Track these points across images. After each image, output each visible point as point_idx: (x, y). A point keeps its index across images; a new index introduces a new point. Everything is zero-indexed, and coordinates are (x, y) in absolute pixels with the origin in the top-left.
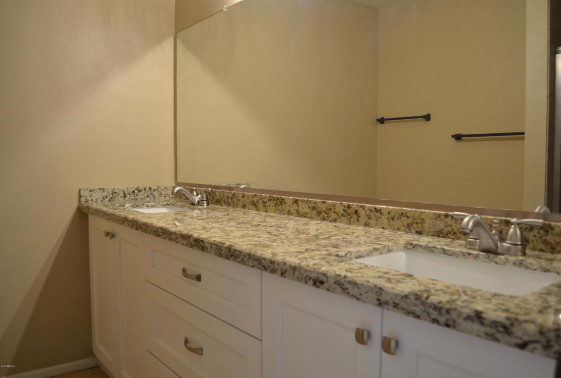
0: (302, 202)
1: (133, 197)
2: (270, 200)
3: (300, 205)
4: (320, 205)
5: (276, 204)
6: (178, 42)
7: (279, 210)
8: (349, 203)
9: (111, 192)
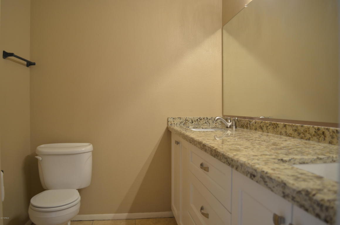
0: (289, 126)
1: (197, 123)
2: (270, 125)
3: (287, 128)
4: (299, 128)
5: (273, 127)
6: (224, 31)
7: (275, 131)
8: (319, 127)
9: (184, 120)
